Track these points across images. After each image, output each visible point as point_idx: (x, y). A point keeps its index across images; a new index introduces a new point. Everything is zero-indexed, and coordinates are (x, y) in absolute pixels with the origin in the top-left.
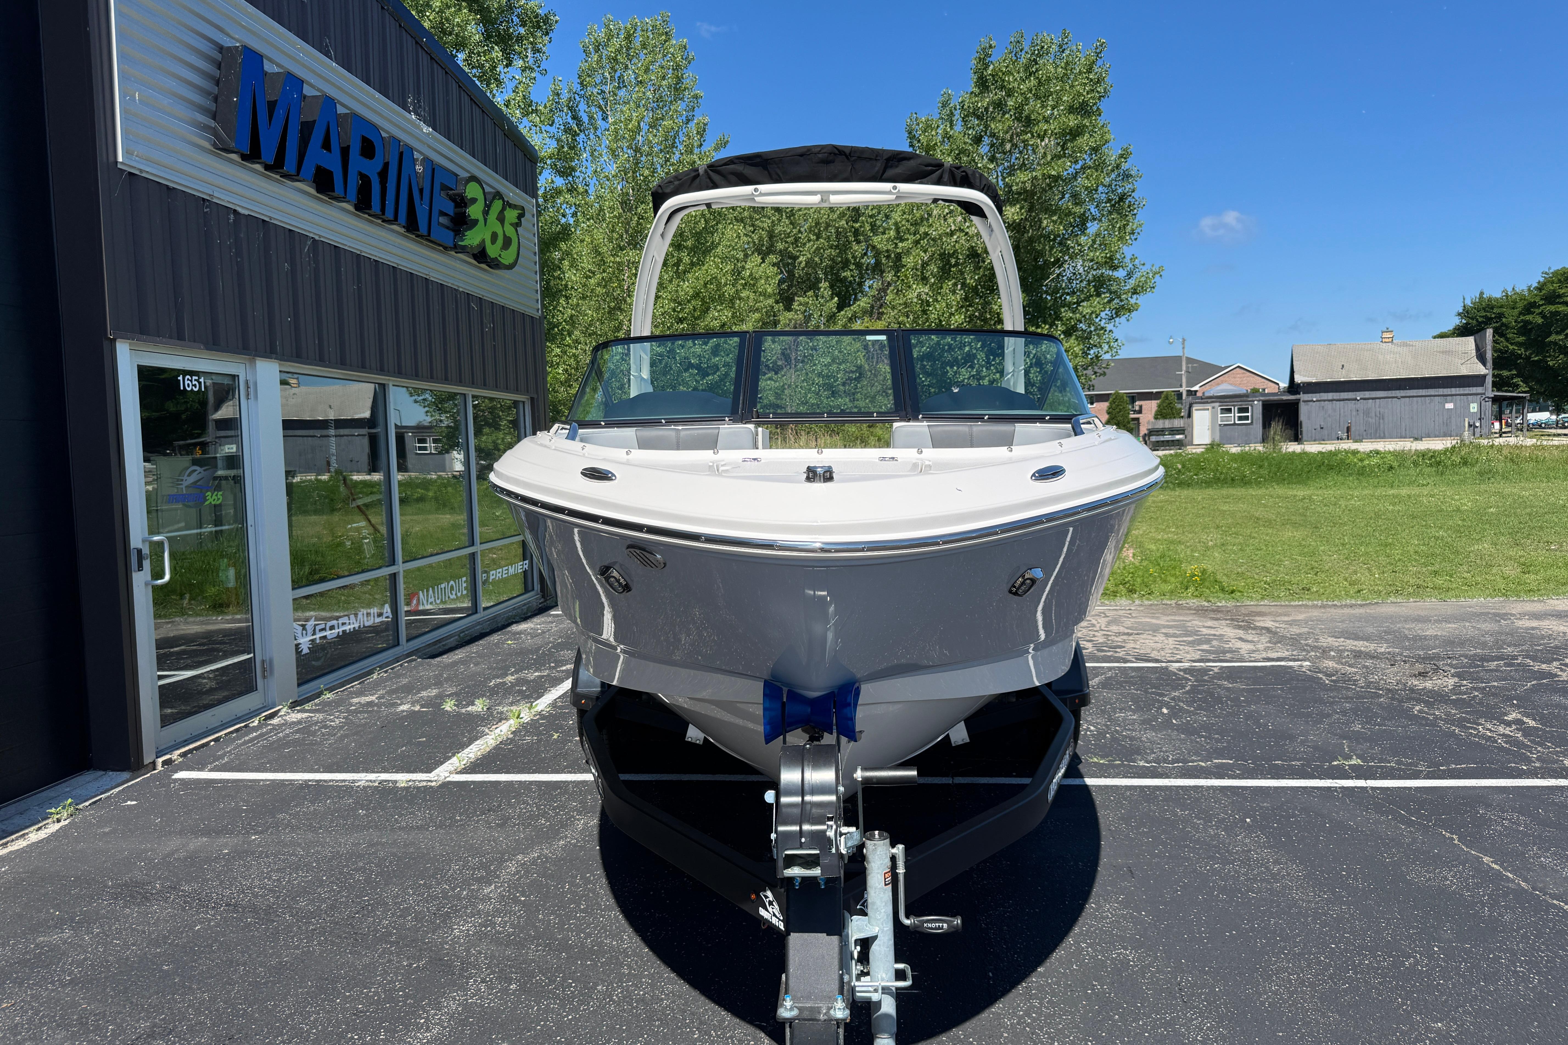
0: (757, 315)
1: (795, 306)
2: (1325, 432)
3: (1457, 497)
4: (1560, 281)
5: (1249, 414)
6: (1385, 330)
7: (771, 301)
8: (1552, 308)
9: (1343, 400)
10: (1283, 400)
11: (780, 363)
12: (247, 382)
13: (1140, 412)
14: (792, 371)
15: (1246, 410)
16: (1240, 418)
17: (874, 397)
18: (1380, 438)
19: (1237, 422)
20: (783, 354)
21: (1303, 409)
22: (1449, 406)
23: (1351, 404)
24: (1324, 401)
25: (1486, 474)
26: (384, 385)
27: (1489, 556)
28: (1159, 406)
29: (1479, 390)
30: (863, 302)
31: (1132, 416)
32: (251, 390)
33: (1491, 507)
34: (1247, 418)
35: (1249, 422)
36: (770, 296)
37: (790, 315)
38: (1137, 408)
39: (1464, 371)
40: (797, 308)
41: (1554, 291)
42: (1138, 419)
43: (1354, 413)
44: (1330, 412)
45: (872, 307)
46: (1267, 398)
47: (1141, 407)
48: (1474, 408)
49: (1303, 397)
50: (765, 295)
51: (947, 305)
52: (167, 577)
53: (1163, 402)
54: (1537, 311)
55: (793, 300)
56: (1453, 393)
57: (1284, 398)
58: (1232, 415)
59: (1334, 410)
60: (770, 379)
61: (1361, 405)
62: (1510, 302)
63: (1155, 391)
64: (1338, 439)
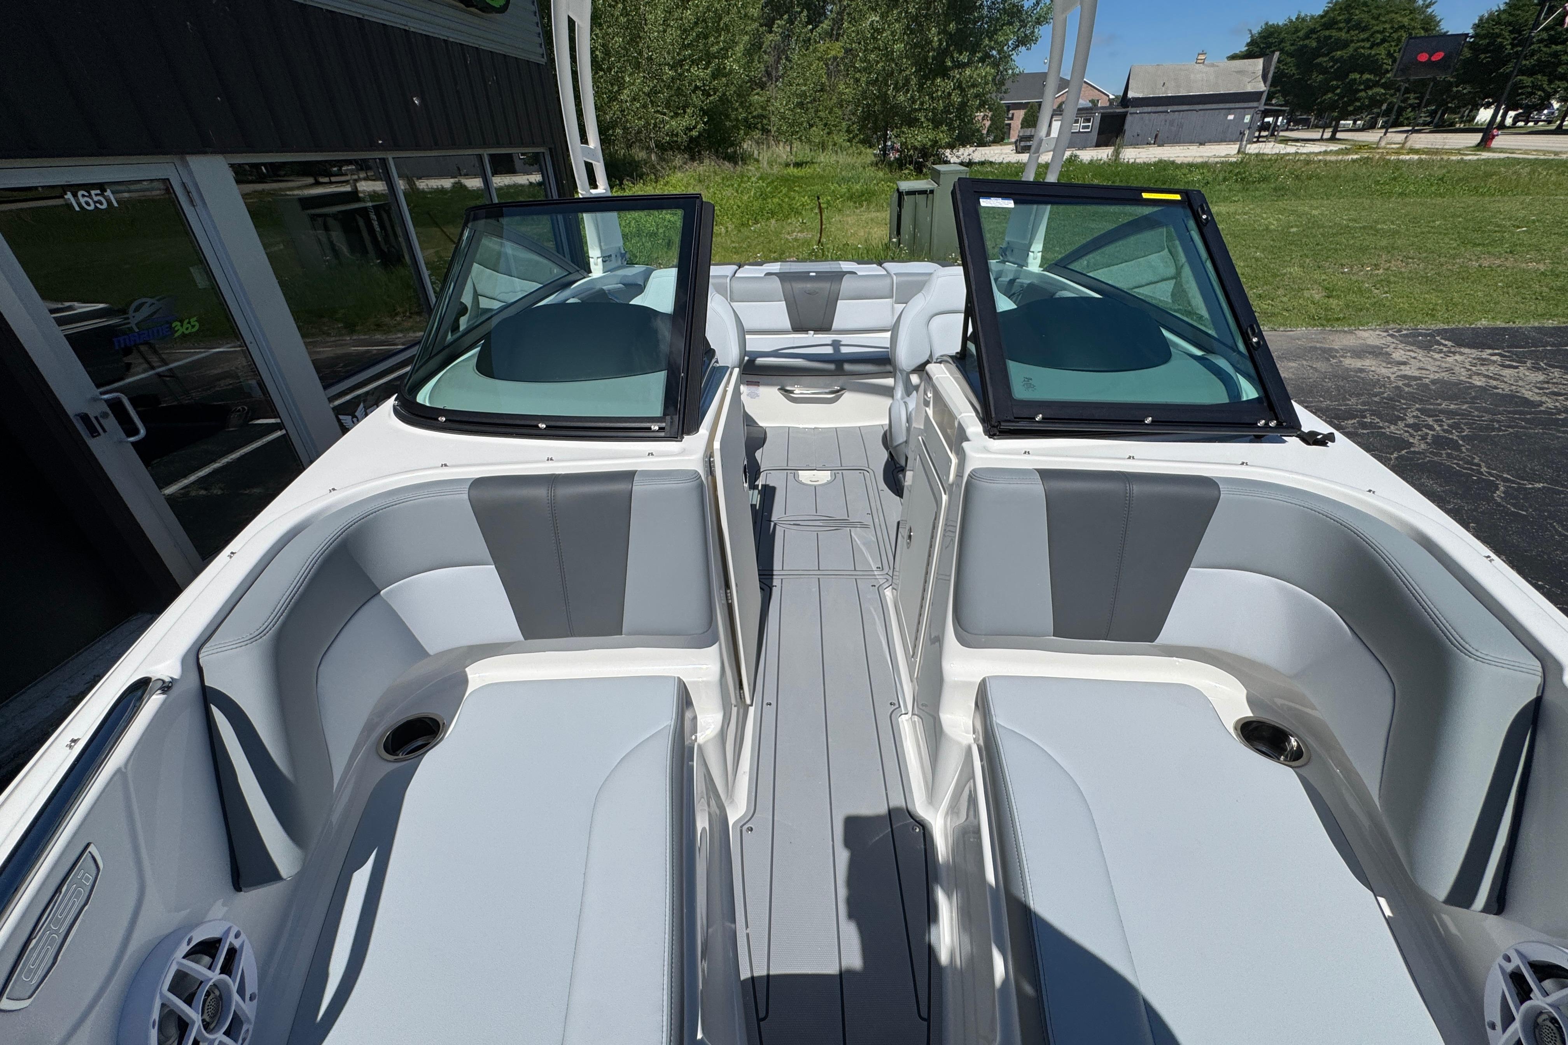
0: (746, 38)
1: (775, 29)
2: (1140, 138)
3: (1265, 215)
4: (1341, 8)
5: (1090, 124)
6: (1201, 52)
7: (756, 25)
8: (1327, 33)
9: (1158, 112)
10: (1116, 112)
11: (764, 79)
12: (184, 185)
13: (1012, 119)
14: (773, 86)
15: (1089, 121)
16: (1084, 127)
17: (831, 109)
18: (1177, 143)
19: (1081, 130)
20: (766, 71)
21: (1129, 118)
22: (1231, 117)
23: (1162, 116)
24: (1145, 113)
25: (1280, 191)
26: (384, 159)
27: (1300, 279)
28: (1025, 114)
29: (1255, 104)
30: (826, 25)
31: (1007, 122)
32: (194, 195)
33: (1292, 227)
34: (1087, 127)
35: (1089, 130)
36: (755, 21)
37: (770, 37)
38: (1010, 116)
39: (1249, 88)
40: (776, 30)
41: (1334, 18)
42: (1009, 125)
43: (1163, 121)
44: (1147, 122)
45: (832, 30)
46: (1105, 111)
47: (1013, 114)
48: (1247, 119)
49: (1131, 110)
50: (752, 19)
51: (892, 32)
52: (143, 432)
53: (1029, 111)
54: (1314, 36)
55: (773, 23)
56: (1237, 106)
57: (1118, 111)
58: (1079, 125)
59: (1150, 120)
60: (758, 94)
61: (1170, 117)
62: (1294, 27)
63: (1024, 101)
64: (1147, 144)
